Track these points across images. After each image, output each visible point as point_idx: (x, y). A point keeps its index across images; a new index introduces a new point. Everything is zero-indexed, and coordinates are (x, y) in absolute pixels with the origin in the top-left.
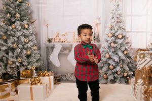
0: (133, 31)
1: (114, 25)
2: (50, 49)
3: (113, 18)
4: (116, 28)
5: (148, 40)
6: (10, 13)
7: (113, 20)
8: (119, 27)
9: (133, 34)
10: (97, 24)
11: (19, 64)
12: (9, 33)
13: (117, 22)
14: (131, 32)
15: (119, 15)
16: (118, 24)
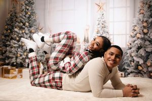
0: (115, 33)
1: (100, 30)
2: (53, 49)
3: (99, 24)
4: (101, 32)
5: (128, 41)
6: (22, 23)
7: (99, 26)
8: (104, 31)
9: (115, 36)
10: (87, 30)
11: (24, 57)
12: (20, 36)
13: (102, 27)
14: (113, 35)
15: (104, 22)
16: (103, 29)
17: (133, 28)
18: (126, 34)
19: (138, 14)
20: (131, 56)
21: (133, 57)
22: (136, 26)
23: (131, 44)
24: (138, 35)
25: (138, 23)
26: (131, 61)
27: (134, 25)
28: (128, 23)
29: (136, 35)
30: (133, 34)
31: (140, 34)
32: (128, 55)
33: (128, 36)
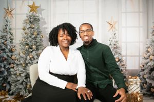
17: (146, 50)
18: (139, 56)
19: (151, 35)
20: (144, 78)
21: (145, 79)
22: (149, 47)
23: (144, 66)
24: (152, 57)
25: (151, 45)
26: (143, 83)
27: (147, 46)
28: (141, 44)
29: (149, 56)
30: (146, 56)
31: (153, 55)
32: (141, 77)
33: (141, 58)
